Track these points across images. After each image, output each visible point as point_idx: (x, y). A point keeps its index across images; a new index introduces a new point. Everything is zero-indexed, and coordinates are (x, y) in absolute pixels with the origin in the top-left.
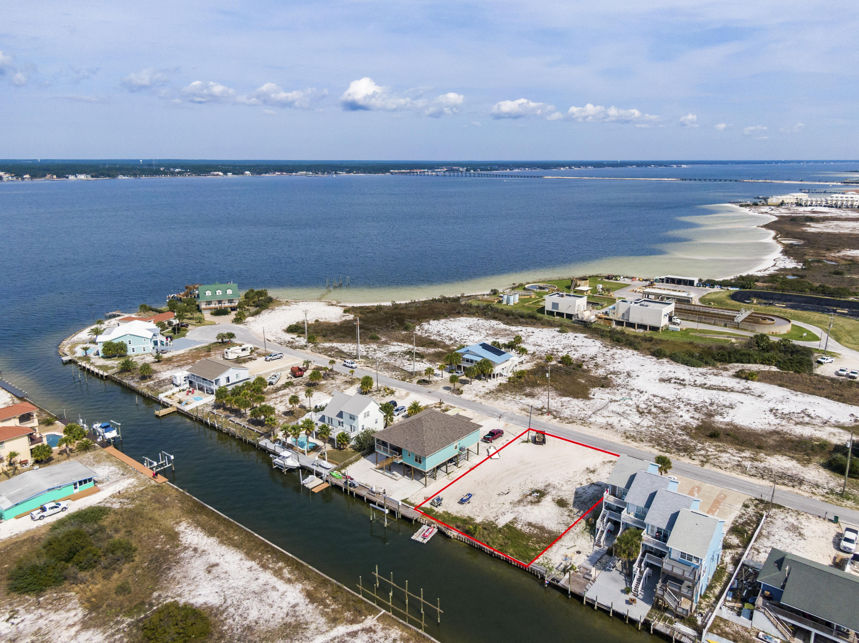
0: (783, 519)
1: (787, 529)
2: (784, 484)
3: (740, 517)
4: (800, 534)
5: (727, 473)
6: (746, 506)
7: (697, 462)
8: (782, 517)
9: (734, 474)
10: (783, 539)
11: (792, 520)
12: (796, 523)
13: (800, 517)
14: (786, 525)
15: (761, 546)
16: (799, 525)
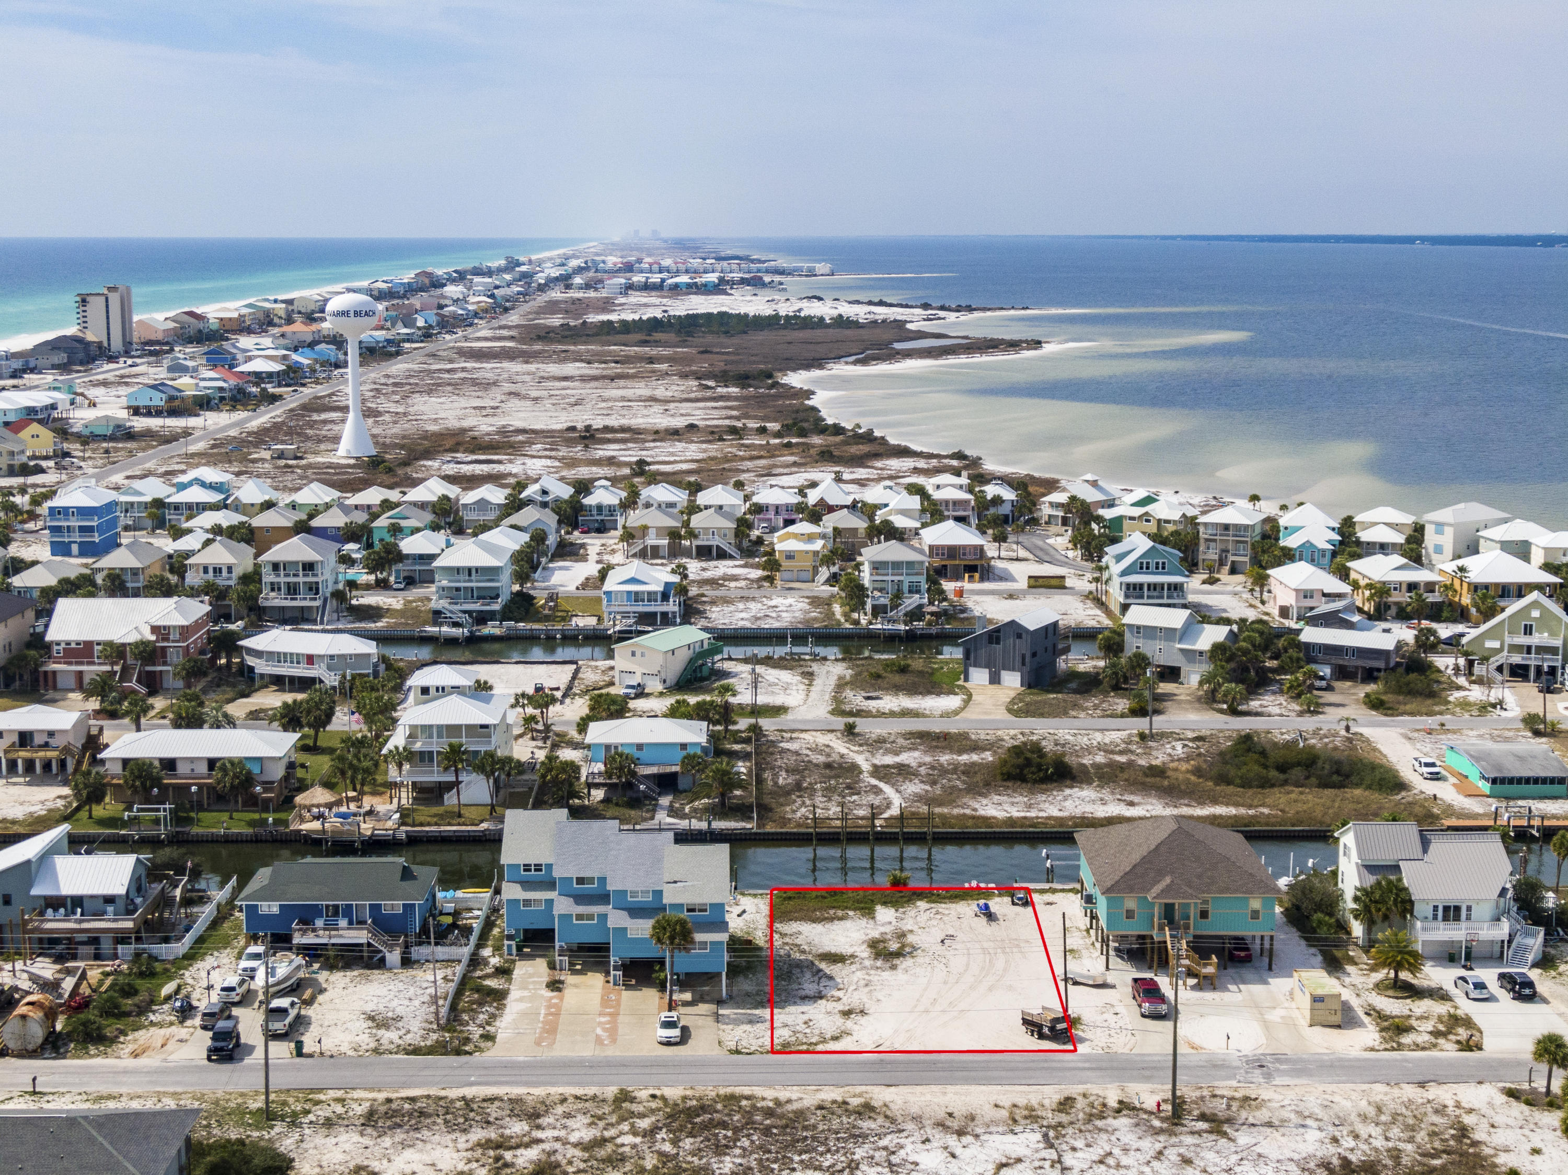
0: (409, 1032)
1: (399, 1018)
2: (413, 1100)
3: (493, 1017)
4: (371, 1018)
5: (556, 1090)
6: (489, 1037)
7: (643, 1093)
8: (409, 1036)
9: (539, 1092)
10: (406, 1002)
11: (389, 1036)
12: (381, 1032)
13: (373, 1045)
14: (400, 1024)
15: (443, 985)
16: (374, 1031)
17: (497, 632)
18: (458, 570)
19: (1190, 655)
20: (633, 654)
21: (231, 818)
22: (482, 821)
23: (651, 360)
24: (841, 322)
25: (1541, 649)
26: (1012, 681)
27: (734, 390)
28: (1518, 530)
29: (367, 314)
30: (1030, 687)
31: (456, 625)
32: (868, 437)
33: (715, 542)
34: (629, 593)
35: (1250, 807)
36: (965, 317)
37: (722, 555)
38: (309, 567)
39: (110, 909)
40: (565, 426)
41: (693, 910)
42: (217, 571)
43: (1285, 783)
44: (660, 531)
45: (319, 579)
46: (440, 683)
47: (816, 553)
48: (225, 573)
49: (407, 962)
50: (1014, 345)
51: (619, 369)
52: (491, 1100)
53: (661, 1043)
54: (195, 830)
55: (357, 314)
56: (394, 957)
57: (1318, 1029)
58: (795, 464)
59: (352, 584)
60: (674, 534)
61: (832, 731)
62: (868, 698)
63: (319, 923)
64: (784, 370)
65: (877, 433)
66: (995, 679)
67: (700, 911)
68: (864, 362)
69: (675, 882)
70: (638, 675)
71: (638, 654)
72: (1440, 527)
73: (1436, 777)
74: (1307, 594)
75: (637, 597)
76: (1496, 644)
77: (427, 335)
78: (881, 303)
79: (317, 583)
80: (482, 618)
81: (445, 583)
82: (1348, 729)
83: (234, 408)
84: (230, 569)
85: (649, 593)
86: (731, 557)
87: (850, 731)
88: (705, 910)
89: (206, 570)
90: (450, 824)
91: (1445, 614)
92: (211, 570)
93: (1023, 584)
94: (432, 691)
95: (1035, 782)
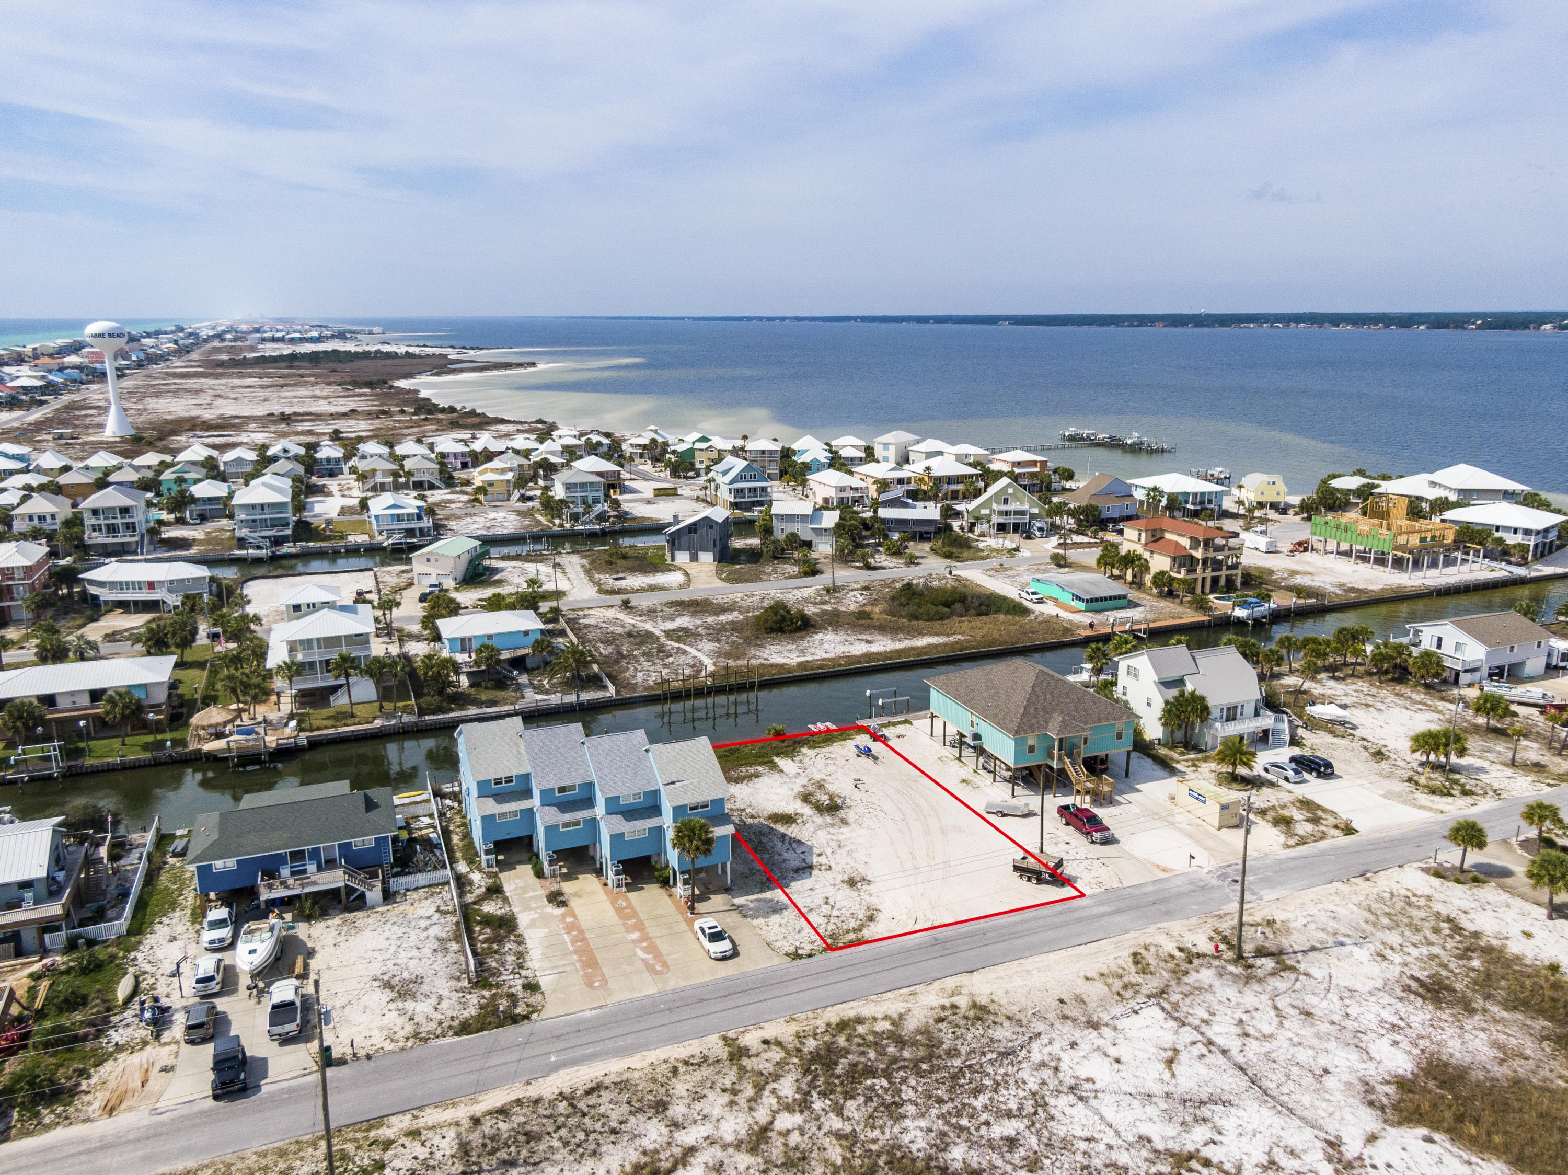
0: (440, 998)
1: (418, 980)
2: (503, 1112)
3: (520, 955)
4: (388, 985)
6: (532, 987)
7: (751, 1039)
8: (445, 1004)
10: (415, 953)
11: (422, 1008)
12: (409, 1005)
13: (409, 1028)
14: (425, 988)
15: (442, 921)
16: (400, 1004)
17: (293, 550)
18: (253, 506)
19: (818, 532)
20: (428, 560)
21: (124, 744)
22: (374, 718)
23: (302, 376)
24: (408, 355)
25: (1017, 513)
26: (707, 557)
27: (367, 391)
28: (932, 444)
29: (118, 336)
30: (720, 562)
31: (259, 548)
32: (473, 413)
33: (425, 478)
34: (392, 515)
35: (948, 635)
36: (479, 353)
37: (432, 487)
38: (125, 511)
39: (29, 895)
40: (266, 413)
41: (696, 808)
42: (42, 518)
43: (952, 614)
44: (385, 473)
45: (135, 520)
46: (311, 600)
47: (508, 481)
48: (49, 520)
49: (388, 896)
50: (520, 365)
51: (282, 381)
52: (594, 1089)
53: (717, 959)
54: (89, 762)
55: (110, 335)
56: (374, 894)
57: (1224, 830)
58: (437, 430)
59: (161, 522)
60: (395, 475)
61: (612, 606)
62: (616, 579)
63: (285, 872)
64: (392, 379)
65: (478, 411)
66: (694, 558)
67: (702, 807)
68: (437, 374)
69: (673, 783)
70: (434, 576)
71: (432, 560)
72: (886, 446)
73: (1041, 601)
74: (842, 489)
75: (399, 518)
76: (987, 512)
77: (140, 365)
78: (425, 346)
79: (133, 523)
80: (278, 541)
81: (243, 516)
82: (950, 573)
83: (11, 410)
84: (53, 516)
85: (408, 515)
86: (439, 488)
87: (626, 605)
88: (707, 806)
89: (31, 518)
90: (346, 725)
91: (920, 496)
92: (36, 519)
93: (649, 494)
94: (304, 608)
95: (791, 632)
